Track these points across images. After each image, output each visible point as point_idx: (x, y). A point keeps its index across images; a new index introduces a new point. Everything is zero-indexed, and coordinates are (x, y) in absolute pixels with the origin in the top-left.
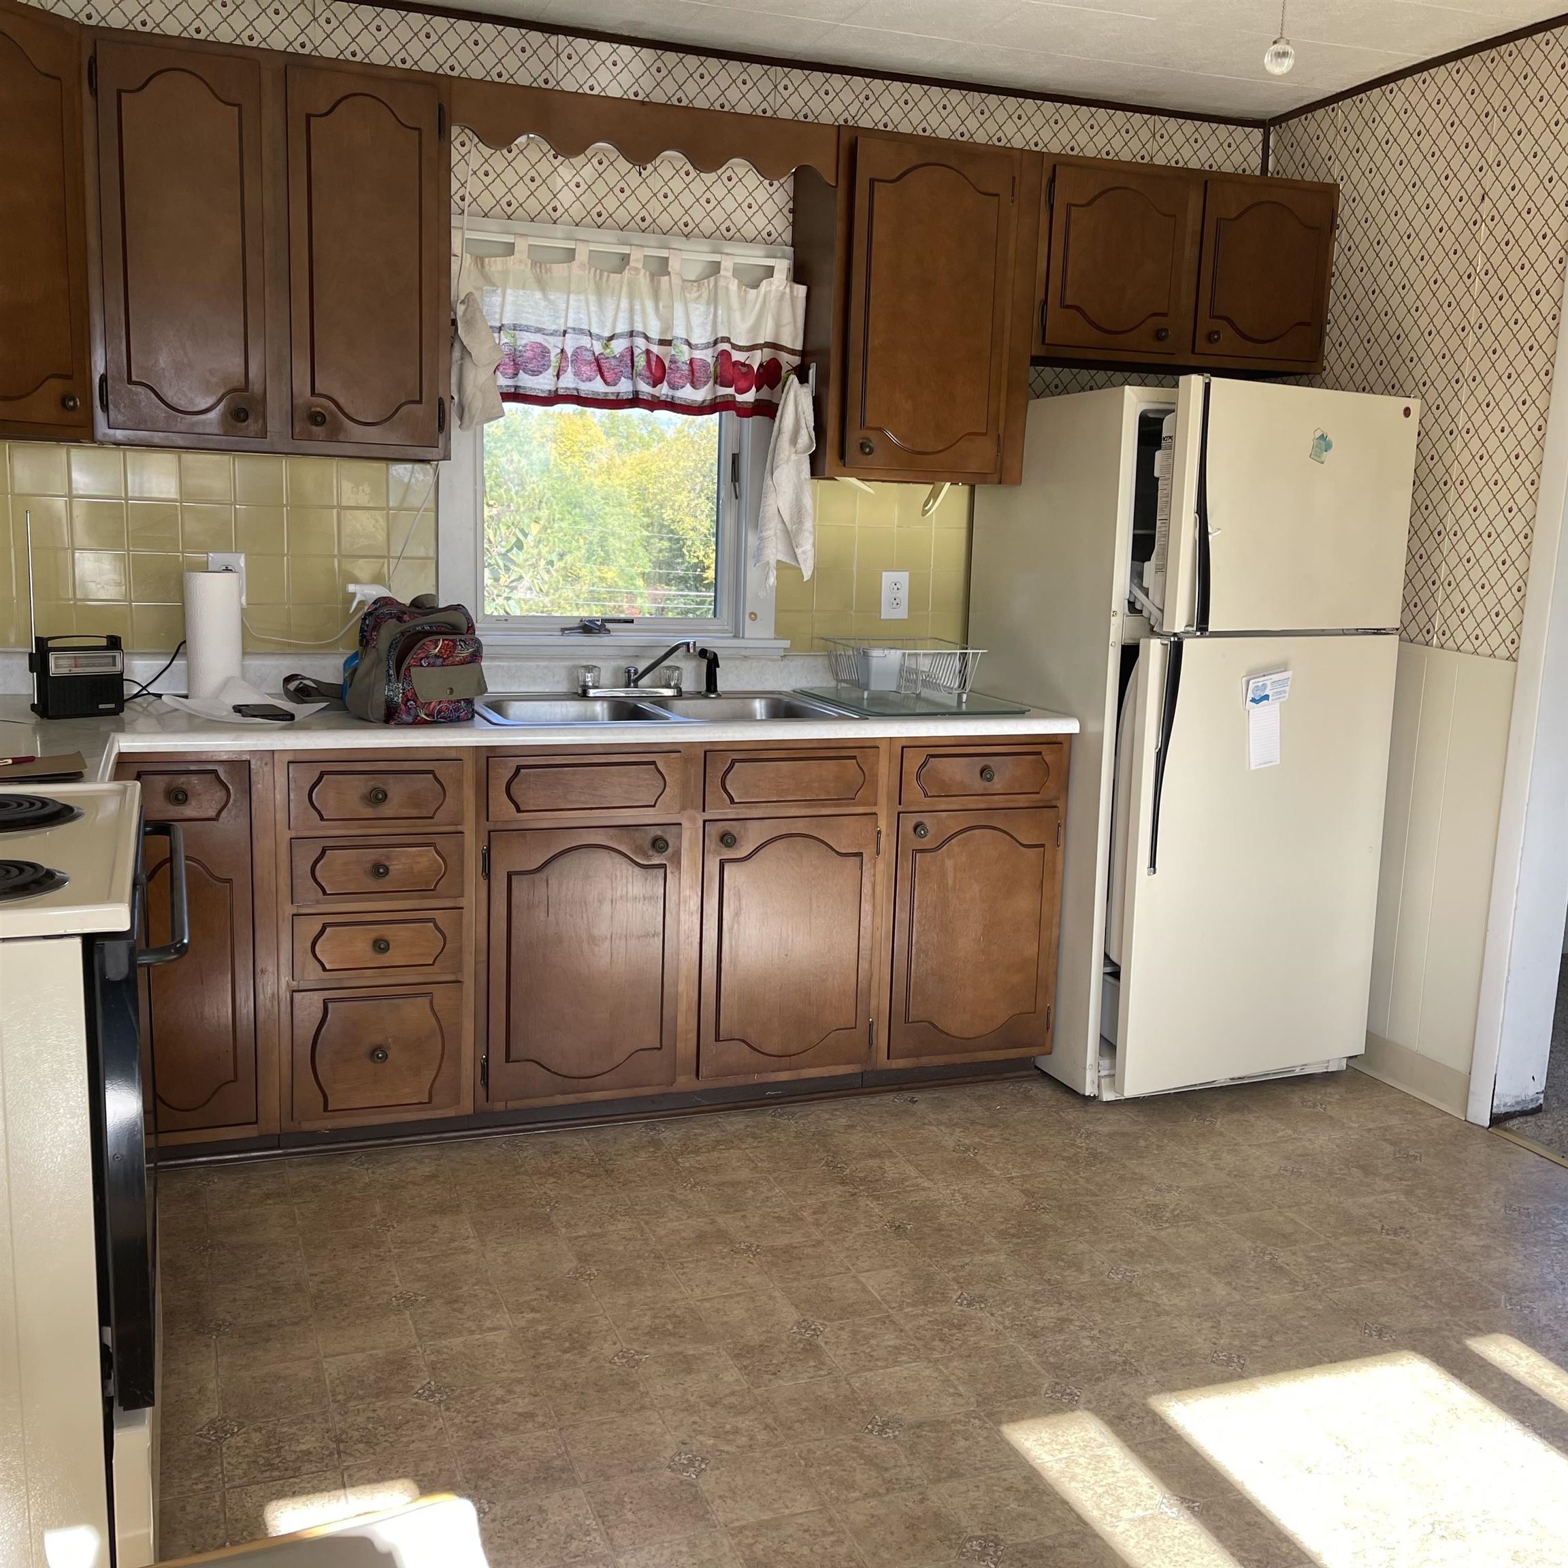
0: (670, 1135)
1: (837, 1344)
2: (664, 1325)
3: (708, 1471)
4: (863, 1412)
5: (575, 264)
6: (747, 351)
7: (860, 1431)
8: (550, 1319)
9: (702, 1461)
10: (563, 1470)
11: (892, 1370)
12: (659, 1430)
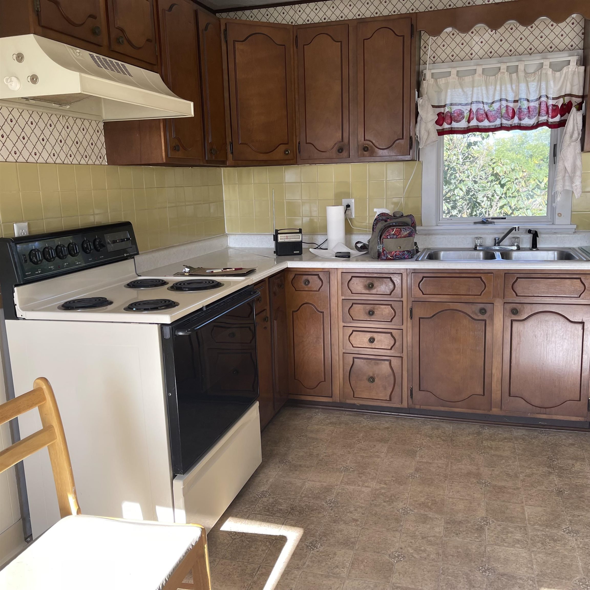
0: (487, 431)
1: (493, 531)
2: (428, 503)
3: (402, 562)
4: (482, 561)
5: (476, 75)
6: (557, 99)
7: (475, 568)
8: (388, 489)
9: (403, 557)
10: (352, 543)
11: (509, 549)
12: (396, 540)
